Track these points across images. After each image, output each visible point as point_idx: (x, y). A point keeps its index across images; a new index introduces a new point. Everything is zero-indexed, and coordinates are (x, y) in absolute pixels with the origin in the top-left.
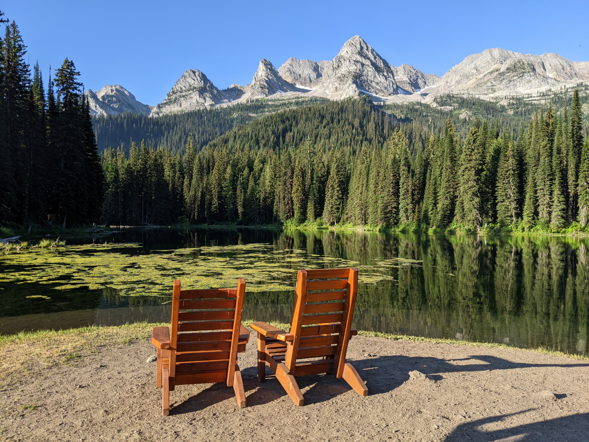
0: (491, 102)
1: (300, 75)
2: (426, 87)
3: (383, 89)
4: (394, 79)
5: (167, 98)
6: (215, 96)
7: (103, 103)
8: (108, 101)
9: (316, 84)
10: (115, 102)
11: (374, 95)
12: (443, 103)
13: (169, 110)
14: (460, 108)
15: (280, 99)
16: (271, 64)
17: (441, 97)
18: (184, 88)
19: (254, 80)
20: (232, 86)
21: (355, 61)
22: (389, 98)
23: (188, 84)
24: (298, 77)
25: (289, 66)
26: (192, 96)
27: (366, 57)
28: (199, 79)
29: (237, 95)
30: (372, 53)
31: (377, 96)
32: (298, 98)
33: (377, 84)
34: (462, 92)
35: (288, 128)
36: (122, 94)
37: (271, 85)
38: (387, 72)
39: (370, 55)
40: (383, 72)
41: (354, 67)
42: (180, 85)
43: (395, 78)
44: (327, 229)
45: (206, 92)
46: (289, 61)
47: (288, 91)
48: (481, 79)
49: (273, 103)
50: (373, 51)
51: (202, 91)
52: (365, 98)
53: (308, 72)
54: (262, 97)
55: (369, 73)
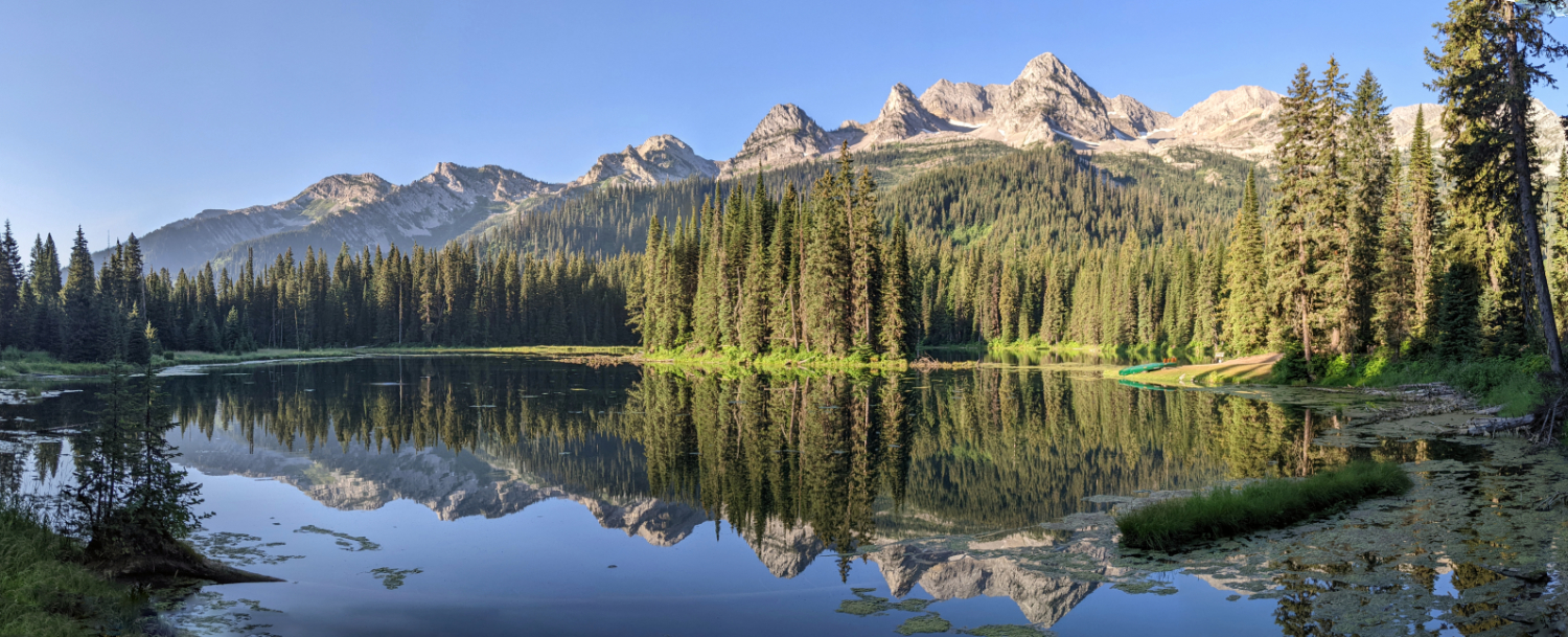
0: (1247, 162)
1: (956, 106)
2: (1156, 130)
3: (1090, 130)
4: (1107, 116)
5: (744, 148)
6: (820, 141)
7: (648, 162)
8: (655, 159)
9: (982, 119)
10: (665, 160)
11: (1077, 138)
12: (1181, 158)
13: (748, 167)
14: (1205, 167)
15: (926, 142)
16: (909, 91)
17: (1178, 148)
18: (770, 133)
19: (881, 115)
20: (845, 124)
21: (1045, 88)
22: (1100, 143)
23: (776, 126)
24: (953, 109)
25: (937, 92)
26: (784, 143)
27: (1063, 83)
28: (794, 117)
29: (854, 138)
30: (1073, 78)
31: (1082, 140)
32: (955, 141)
33: (1081, 122)
34: (1208, 143)
35: (953, 195)
36: (675, 147)
37: (910, 121)
38: (1096, 106)
39: (1069, 80)
40: (1089, 105)
41: (1045, 97)
42: (764, 128)
43: (1109, 113)
44: (1046, 349)
45: (806, 136)
46: (938, 84)
47: (936, 131)
48: (1234, 126)
49: (915, 149)
50: (1073, 75)
51: (799, 136)
52: (1065, 147)
53: (968, 100)
54: (897, 140)
55: (1068, 106)
